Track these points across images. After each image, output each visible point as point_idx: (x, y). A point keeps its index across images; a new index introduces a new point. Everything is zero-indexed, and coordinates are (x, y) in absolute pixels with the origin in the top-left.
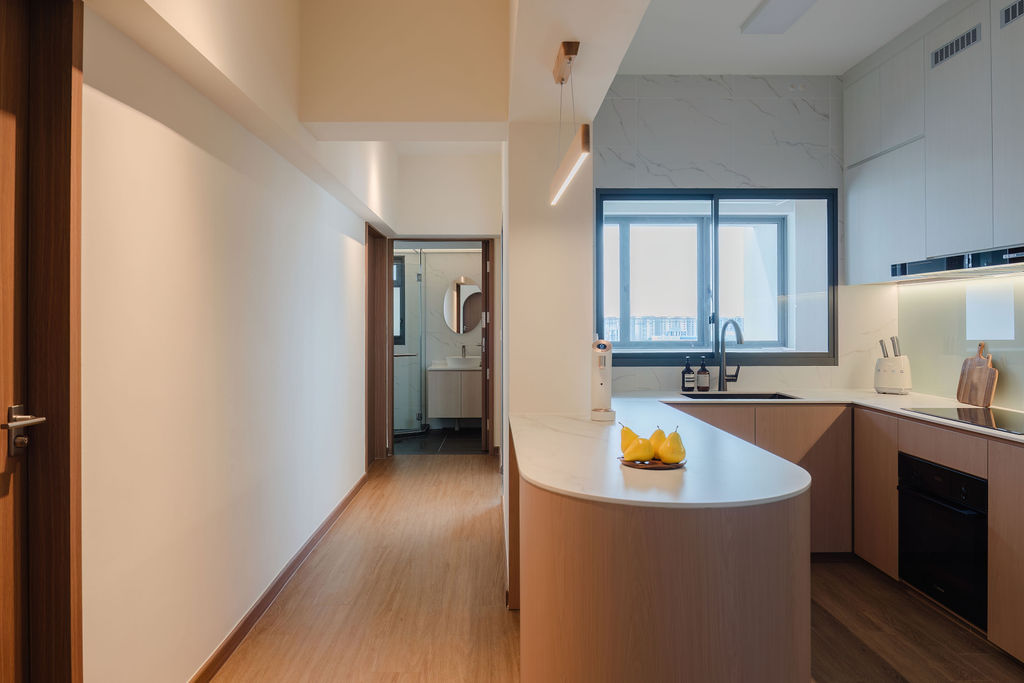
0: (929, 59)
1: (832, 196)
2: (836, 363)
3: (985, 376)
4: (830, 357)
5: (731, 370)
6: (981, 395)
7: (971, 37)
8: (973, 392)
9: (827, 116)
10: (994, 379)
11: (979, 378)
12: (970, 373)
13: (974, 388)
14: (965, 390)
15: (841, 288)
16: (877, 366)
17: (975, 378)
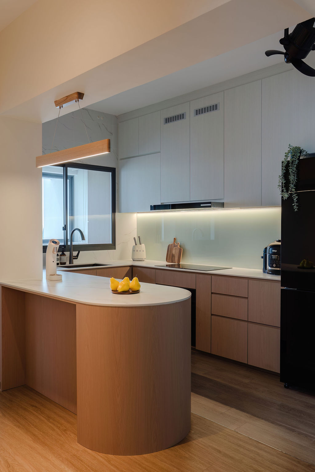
0: (163, 121)
1: (113, 171)
2: (115, 249)
3: (178, 251)
4: (112, 246)
5: (75, 253)
6: (176, 259)
7: (181, 117)
8: (173, 258)
9: (112, 134)
10: (181, 252)
11: (175, 252)
12: (171, 250)
13: (173, 256)
14: (170, 257)
15: (117, 214)
16: (133, 249)
17: (174, 252)
